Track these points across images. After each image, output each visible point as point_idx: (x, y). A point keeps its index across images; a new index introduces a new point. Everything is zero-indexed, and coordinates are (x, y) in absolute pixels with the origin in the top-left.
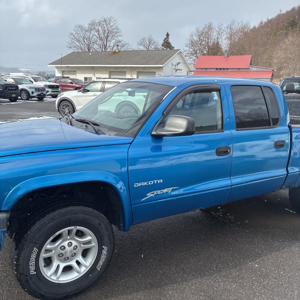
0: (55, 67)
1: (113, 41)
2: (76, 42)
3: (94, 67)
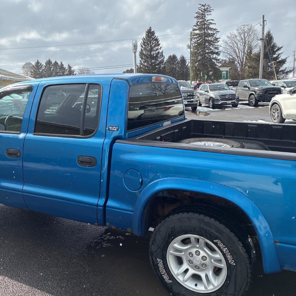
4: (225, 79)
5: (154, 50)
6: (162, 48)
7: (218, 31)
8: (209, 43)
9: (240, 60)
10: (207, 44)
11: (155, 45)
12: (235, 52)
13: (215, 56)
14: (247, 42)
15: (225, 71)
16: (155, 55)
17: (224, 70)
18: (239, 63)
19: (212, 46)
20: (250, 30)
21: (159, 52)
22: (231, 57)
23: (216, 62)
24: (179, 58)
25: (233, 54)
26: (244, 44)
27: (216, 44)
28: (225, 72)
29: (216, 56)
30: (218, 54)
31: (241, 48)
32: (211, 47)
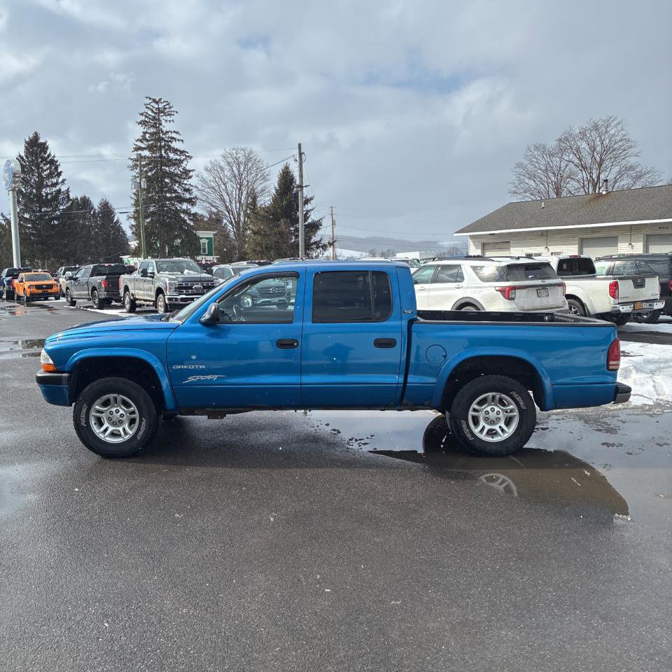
0: (470, 236)
1: (616, 169)
2: (527, 181)
3: (547, 231)
4: (207, 255)
5: (47, 186)
6: (65, 182)
7: (189, 156)
8: (171, 179)
9: (234, 218)
10: (167, 180)
11: (50, 173)
12: (224, 201)
13: (185, 206)
14: (245, 183)
15: (207, 238)
16: (49, 197)
17: (205, 235)
18: (231, 223)
19: (177, 185)
20: (248, 159)
21: (60, 189)
22: (214, 210)
23: (189, 219)
24: (96, 204)
25: (218, 203)
26: (238, 186)
27: (185, 182)
28: (206, 241)
29: (189, 207)
30: (191, 201)
31: (234, 193)
32: (176, 188)
